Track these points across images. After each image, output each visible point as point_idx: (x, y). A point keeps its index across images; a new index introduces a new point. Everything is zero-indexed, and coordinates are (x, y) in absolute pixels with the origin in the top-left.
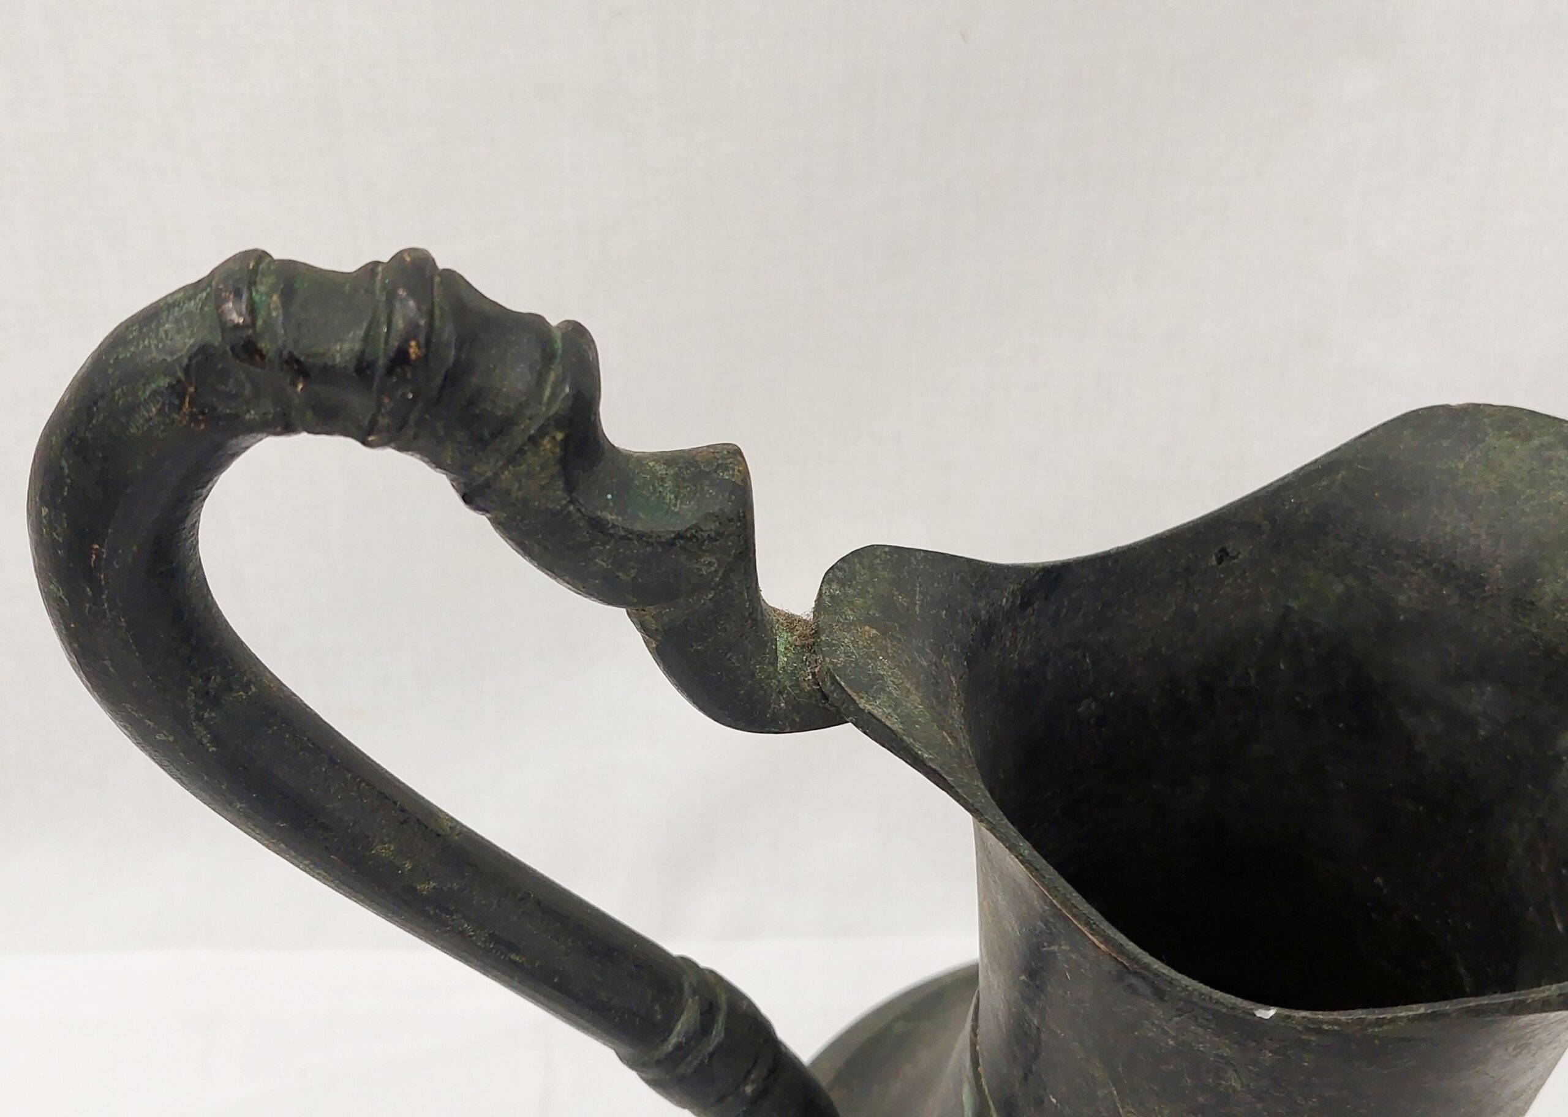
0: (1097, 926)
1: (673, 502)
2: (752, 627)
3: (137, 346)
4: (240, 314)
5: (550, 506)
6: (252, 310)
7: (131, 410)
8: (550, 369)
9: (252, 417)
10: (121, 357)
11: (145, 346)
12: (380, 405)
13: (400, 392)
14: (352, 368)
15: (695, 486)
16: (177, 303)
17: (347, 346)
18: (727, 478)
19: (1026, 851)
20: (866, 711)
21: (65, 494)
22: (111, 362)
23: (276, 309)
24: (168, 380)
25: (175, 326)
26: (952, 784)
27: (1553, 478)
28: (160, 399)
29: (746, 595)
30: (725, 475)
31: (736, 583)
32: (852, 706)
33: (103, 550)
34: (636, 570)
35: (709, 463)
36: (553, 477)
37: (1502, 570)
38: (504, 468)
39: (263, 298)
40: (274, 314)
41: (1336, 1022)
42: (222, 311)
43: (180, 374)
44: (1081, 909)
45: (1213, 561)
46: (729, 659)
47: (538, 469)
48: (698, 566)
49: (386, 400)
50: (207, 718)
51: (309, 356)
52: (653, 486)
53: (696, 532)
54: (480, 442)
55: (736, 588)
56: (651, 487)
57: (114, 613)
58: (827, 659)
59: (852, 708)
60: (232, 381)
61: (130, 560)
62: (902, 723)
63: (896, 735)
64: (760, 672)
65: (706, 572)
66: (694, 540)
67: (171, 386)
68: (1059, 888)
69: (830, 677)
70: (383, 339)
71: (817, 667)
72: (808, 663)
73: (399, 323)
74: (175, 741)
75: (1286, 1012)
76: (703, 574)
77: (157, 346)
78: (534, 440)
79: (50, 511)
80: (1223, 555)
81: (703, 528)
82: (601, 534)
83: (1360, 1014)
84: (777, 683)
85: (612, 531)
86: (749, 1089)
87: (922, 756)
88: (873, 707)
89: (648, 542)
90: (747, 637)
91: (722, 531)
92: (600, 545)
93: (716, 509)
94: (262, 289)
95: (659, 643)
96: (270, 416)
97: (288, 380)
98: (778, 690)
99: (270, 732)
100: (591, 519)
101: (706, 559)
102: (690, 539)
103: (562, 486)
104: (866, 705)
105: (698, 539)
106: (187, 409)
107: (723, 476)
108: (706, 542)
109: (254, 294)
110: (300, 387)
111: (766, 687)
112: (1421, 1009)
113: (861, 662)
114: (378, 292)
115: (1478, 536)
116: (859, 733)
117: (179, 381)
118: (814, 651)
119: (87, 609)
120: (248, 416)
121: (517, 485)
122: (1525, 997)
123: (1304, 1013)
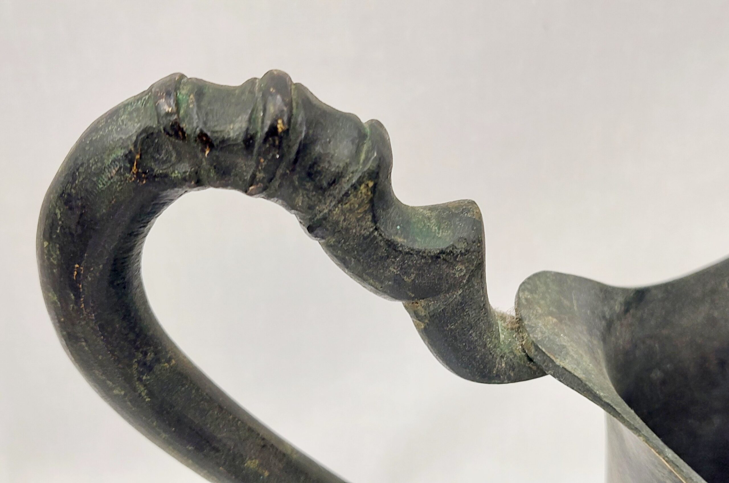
1: (437, 231)
3: (105, 130)
4: (170, 106)
5: (363, 232)
6: (178, 104)
7: (100, 172)
8: (363, 144)
9: (176, 175)
10: (94, 138)
11: (109, 131)
12: (258, 163)
13: (271, 154)
14: (240, 140)
15: (450, 221)
16: (130, 103)
17: (237, 126)
18: (470, 216)
20: (560, 367)
21: (58, 231)
22: (88, 142)
23: (192, 102)
24: (123, 151)
25: (129, 116)
28: (118, 164)
30: (468, 215)
31: (476, 284)
32: (550, 364)
33: (82, 268)
34: (415, 275)
35: (457, 208)
36: (365, 212)
38: (335, 206)
39: (184, 97)
40: (191, 106)
42: (158, 104)
43: (132, 147)
46: (471, 335)
47: (357, 206)
48: (453, 272)
49: (262, 160)
50: (145, 380)
51: (213, 132)
52: (424, 222)
53: (453, 249)
54: (321, 190)
55: (476, 287)
56: (422, 223)
57: (88, 310)
58: (531, 335)
59: (551, 365)
60: (164, 152)
61: (98, 274)
63: (582, 381)
64: (490, 343)
65: (458, 275)
66: (452, 254)
67: (126, 156)
69: (534, 345)
70: (260, 120)
71: (524, 340)
72: (516, 339)
73: (271, 109)
74: (125, 395)
76: (456, 277)
77: (116, 130)
78: (355, 187)
79: (49, 244)
81: (457, 247)
82: (394, 251)
84: (500, 351)
85: (401, 249)
88: (565, 363)
89: (422, 256)
90: (482, 321)
91: (468, 249)
92: (392, 258)
93: (465, 235)
94: (184, 92)
95: (426, 325)
96: (188, 174)
97: (200, 148)
98: (500, 355)
99: (183, 389)
100: (388, 240)
101: (459, 267)
102: (448, 254)
103: (370, 219)
104: (560, 362)
105: (454, 254)
106: (135, 170)
108: (459, 256)
109: (178, 94)
110: (207, 152)
113: (552, 337)
114: (256, 92)
116: (555, 381)
117: (130, 152)
118: (520, 331)
119: (71, 308)
120: (173, 175)
121: (343, 218)
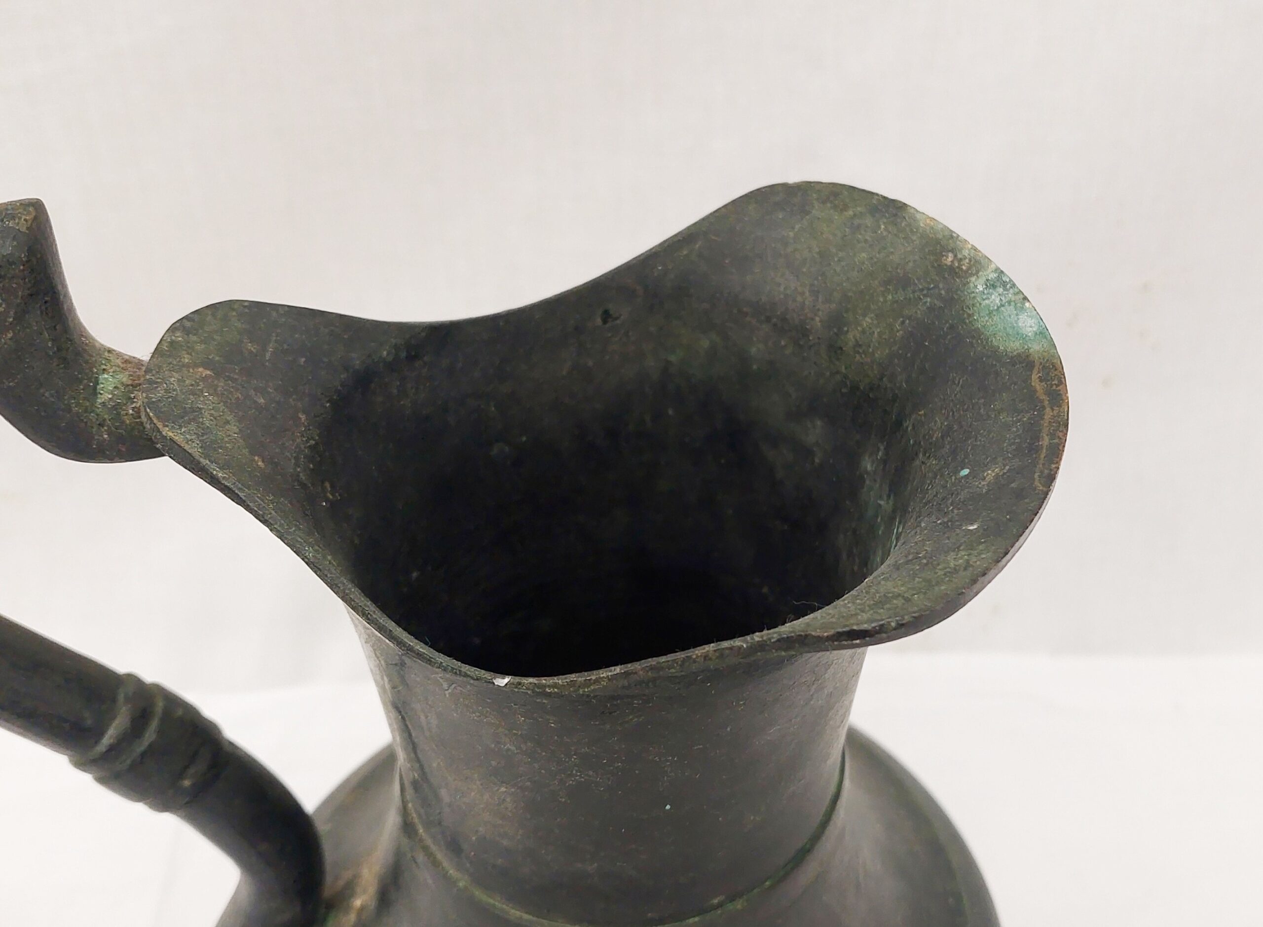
0: (371, 615)
2: (58, 365)
18: (12, 226)
19: (311, 555)
20: (168, 438)
26: (244, 498)
27: (859, 241)
29: (47, 335)
30: (10, 223)
37: (820, 322)
41: (555, 686)
44: (357, 601)
45: (599, 321)
46: (43, 395)
62: (201, 447)
68: (339, 585)
75: (517, 679)
80: (607, 316)
83: (573, 677)
84: (96, 416)
86: (187, 783)
87: (217, 475)
88: (176, 434)
98: (98, 423)
104: (168, 433)
107: (8, 224)
111: (85, 420)
112: (618, 669)
113: (181, 397)
115: (803, 294)
122: (691, 654)
123: (531, 680)
